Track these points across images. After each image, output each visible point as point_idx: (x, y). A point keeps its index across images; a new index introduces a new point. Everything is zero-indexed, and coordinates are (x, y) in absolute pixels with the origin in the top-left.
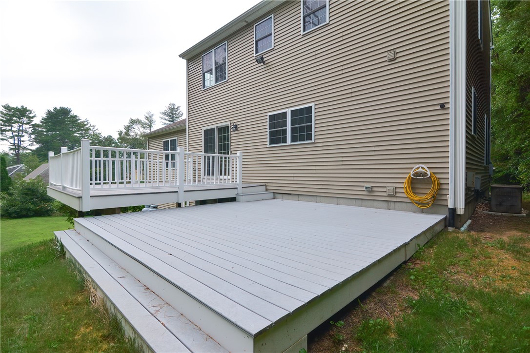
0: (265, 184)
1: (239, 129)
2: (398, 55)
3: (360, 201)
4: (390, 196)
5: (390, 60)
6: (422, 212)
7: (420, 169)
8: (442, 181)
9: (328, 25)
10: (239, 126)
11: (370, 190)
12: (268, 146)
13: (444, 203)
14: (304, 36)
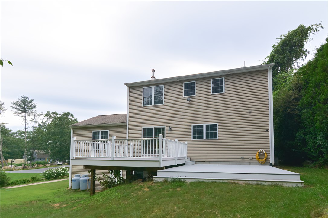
0: (189, 157)
1: (172, 130)
2: (253, 112)
3: (239, 163)
4: (250, 160)
5: (250, 113)
6: (262, 165)
7: (261, 151)
8: (268, 154)
9: (224, 94)
10: (172, 128)
11: (243, 158)
12: (192, 139)
13: (268, 161)
14: (212, 95)
